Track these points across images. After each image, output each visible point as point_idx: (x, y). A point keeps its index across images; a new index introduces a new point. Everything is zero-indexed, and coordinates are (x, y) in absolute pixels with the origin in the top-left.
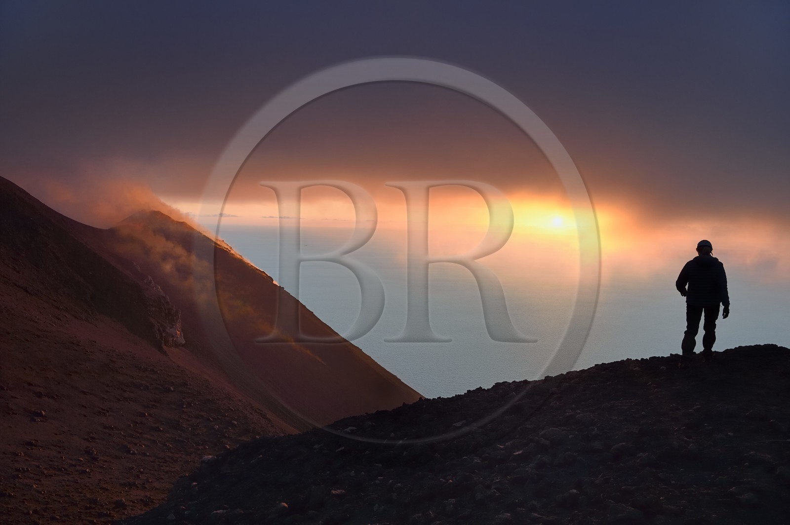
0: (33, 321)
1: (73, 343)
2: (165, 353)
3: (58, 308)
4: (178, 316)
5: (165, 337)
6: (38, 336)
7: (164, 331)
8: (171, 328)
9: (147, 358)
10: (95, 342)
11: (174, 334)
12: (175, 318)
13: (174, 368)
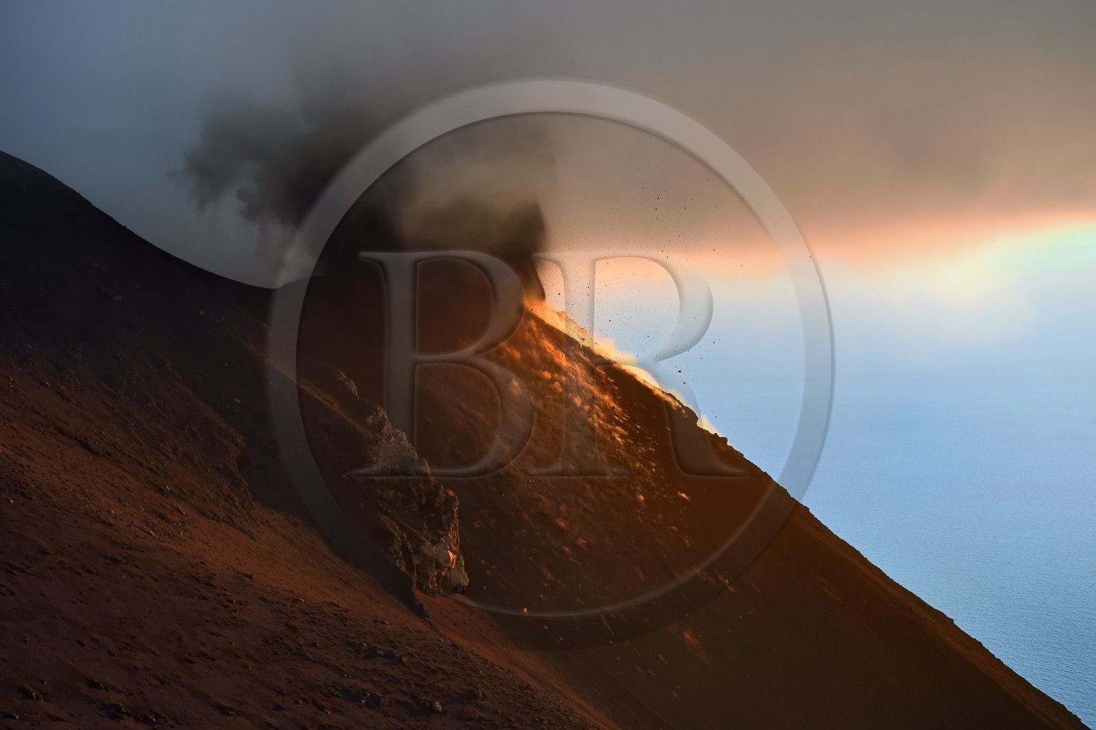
0: (104, 522)
1: (198, 580)
2: (419, 611)
3: (161, 490)
4: (453, 512)
5: (418, 566)
6: (115, 561)
7: (417, 552)
8: (434, 543)
9: (377, 621)
10: (250, 577)
11: (441, 561)
12: (444, 517)
13: (443, 652)
